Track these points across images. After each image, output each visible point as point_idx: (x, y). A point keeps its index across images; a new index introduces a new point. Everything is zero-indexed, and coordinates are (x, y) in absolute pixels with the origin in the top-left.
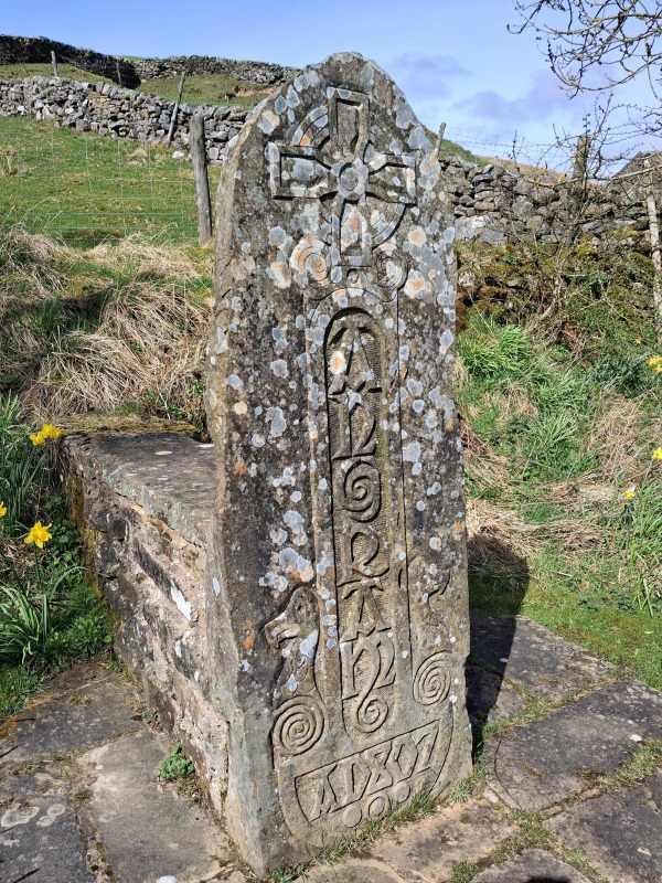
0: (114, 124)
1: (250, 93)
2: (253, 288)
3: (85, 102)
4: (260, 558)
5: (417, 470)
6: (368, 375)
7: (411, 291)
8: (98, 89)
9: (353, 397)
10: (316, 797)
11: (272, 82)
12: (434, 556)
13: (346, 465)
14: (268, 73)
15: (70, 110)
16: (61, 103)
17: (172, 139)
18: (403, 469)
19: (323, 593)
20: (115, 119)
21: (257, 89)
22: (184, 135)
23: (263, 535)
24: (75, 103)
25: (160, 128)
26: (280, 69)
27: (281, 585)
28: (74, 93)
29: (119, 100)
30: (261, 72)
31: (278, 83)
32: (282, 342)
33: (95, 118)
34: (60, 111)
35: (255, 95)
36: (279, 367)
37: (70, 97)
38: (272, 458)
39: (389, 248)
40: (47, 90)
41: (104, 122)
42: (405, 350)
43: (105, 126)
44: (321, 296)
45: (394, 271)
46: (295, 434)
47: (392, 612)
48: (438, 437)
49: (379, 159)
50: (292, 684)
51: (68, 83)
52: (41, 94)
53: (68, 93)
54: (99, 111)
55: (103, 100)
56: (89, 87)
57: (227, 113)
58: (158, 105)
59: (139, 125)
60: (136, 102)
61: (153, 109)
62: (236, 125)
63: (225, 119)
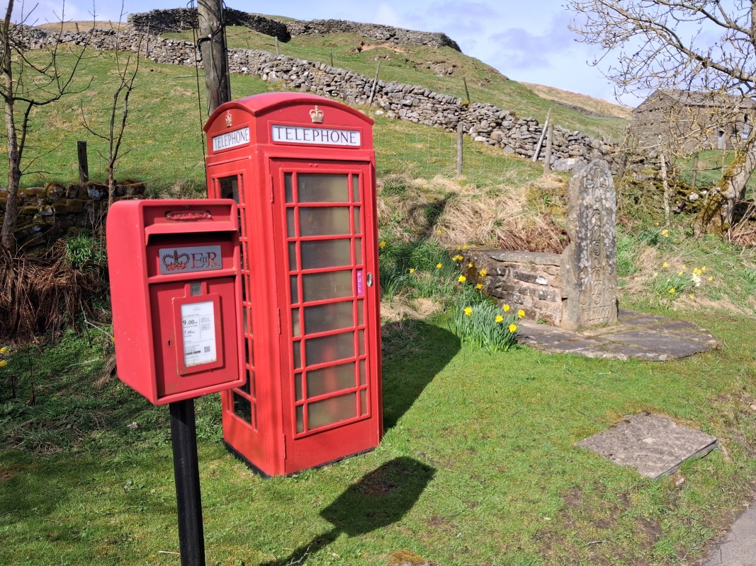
0: (329, 89)
1: (372, 47)
2: (581, 205)
3: (306, 73)
4: (579, 260)
5: (607, 245)
6: (599, 223)
7: (607, 206)
8: (317, 66)
9: (596, 228)
10: (586, 315)
11: (388, 39)
12: (610, 266)
13: (594, 242)
14: (385, 33)
15: (294, 77)
16: (287, 72)
17: (372, 101)
18: (605, 244)
19: (589, 270)
20: (329, 85)
21: (377, 44)
22: (380, 99)
23: (580, 255)
25: (364, 94)
26: (393, 29)
27: (582, 266)
28: (297, 66)
29: (332, 74)
30: (380, 31)
31: (392, 39)
32: (585, 216)
33: (314, 83)
34: (286, 76)
35: (377, 49)
36: (584, 221)
37: (294, 69)
38: (582, 239)
39: (603, 197)
40: (275, 62)
41: (321, 87)
42: (605, 218)
43: (322, 89)
44: (591, 207)
45: (604, 202)
46: (586, 235)
47: (601, 276)
48: (612, 238)
49: (602, 179)
50: (583, 288)
51: (292, 60)
52: (270, 64)
53: (292, 66)
54: (317, 80)
55: (320, 73)
56: (310, 63)
57: (411, 89)
58: (363, 80)
59: (349, 91)
60: (347, 77)
61: (360, 82)
62: (418, 97)
63: (410, 92)
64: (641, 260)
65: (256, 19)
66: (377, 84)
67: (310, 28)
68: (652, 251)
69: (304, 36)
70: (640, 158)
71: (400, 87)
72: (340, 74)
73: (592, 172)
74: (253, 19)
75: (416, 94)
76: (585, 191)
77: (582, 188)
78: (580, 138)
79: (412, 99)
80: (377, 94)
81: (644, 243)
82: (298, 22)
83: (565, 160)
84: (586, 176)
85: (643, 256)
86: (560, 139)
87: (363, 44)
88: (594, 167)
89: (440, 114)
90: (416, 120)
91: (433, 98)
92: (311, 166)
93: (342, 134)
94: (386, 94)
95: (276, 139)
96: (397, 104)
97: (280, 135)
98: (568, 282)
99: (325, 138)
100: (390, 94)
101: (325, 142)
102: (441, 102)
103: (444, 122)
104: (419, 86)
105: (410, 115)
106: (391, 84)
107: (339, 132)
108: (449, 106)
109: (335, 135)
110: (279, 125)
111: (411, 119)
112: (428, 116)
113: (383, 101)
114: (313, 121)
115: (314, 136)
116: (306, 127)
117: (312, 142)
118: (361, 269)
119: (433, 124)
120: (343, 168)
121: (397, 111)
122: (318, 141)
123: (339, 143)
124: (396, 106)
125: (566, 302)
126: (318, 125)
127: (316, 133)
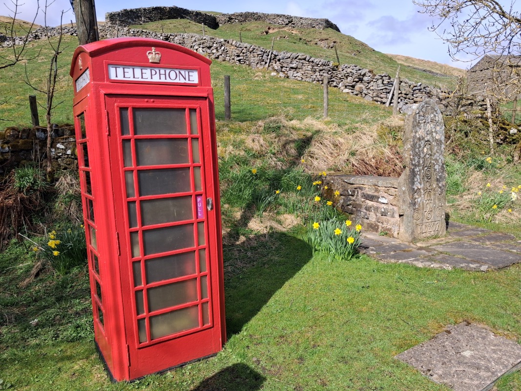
0: (238, 58)
1: (276, 30)
2: (414, 137)
3: (223, 48)
4: (413, 183)
5: (437, 170)
6: (430, 152)
7: (437, 138)
8: (230, 42)
9: (427, 156)
10: (419, 229)
11: (287, 24)
12: (440, 187)
13: (426, 168)
14: (285, 20)
15: (214, 51)
16: (209, 48)
17: (269, 66)
18: (435, 170)
19: (422, 191)
20: (238, 56)
21: (280, 28)
22: (274, 64)
23: (414, 179)
24: (217, 48)
25: (263, 61)
26: (291, 17)
27: (416, 188)
28: (217, 43)
29: (241, 48)
30: (281, 19)
31: (290, 24)
32: (418, 146)
33: (228, 55)
34: (209, 51)
35: (279, 32)
36: (417, 150)
37: (215, 45)
38: (415, 166)
39: (433, 130)
40: (202, 41)
41: (233, 57)
42: (436, 148)
43: (233, 59)
44: (423, 139)
45: (434, 134)
46: (419, 162)
47: (432, 197)
48: (441, 165)
49: (432, 115)
50: (417, 207)
51: (213, 39)
52: (198, 43)
53: (213, 43)
54: (230, 52)
55: (232, 47)
56: (225, 41)
57: (297, 56)
58: (262, 51)
59: (252, 60)
60: (251, 50)
61: (260, 53)
62: (301, 62)
63: (296, 58)
64: (469, 181)
65: (194, 13)
66: (272, 53)
67: (232, 19)
68: (478, 175)
69: (228, 24)
70: (469, 102)
71: (289, 55)
72: (246, 48)
73: (424, 110)
74: (192, 14)
75: (300, 59)
76: (418, 125)
77: (415, 123)
78: (422, 88)
79: (297, 63)
80: (272, 61)
81: (471, 168)
82: (224, 15)
83: (411, 105)
84: (418, 113)
85: (471, 179)
86: (407, 89)
87: (269, 29)
88: (425, 106)
89: (317, 74)
90: (300, 79)
91: (313, 62)
92: (147, 102)
93: (180, 73)
94: (279, 60)
95: (113, 77)
96: (287, 67)
97: (116, 73)
98: (404, 201)
99: (163, 77)
100: (281, 61)
101: (163, 80)
102: (318, 64)
103: (320, 79)
104: (302, 54)
105: (295, 75)
106: (282, 53)
107: (177, 72)
108: (324, 67)
109: (173, 74)
110: (116, 65)
111: (296, 78)
112: (309, 75)
113: (277, 66)
114: (150, 61)
115: (152, 75)
116: (143, 67)
117: (149, 80)
118: (201, 195)
119: (313, 81)
120: (180, 104)
121: (286, 73)
122: (156, 79)
123: (177, 81)
124: (286, 69)
125: (403, 218)
126: (154, 65)
127: (153, 72)
